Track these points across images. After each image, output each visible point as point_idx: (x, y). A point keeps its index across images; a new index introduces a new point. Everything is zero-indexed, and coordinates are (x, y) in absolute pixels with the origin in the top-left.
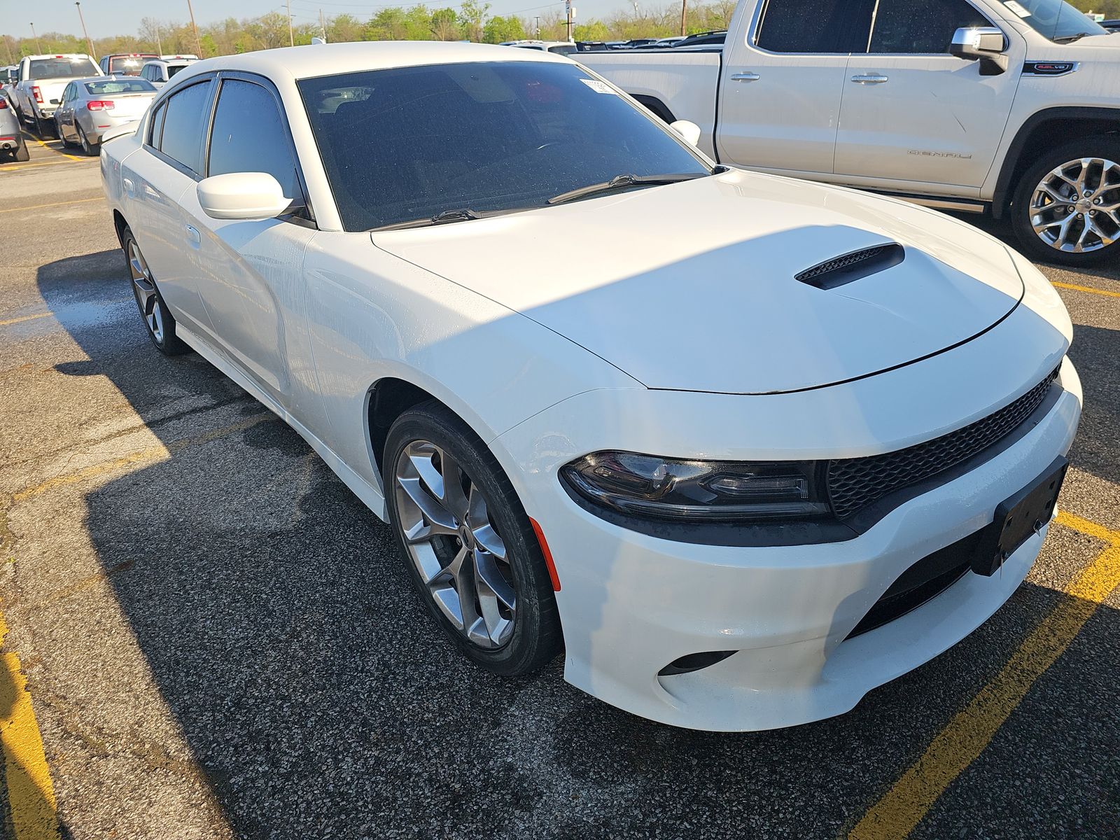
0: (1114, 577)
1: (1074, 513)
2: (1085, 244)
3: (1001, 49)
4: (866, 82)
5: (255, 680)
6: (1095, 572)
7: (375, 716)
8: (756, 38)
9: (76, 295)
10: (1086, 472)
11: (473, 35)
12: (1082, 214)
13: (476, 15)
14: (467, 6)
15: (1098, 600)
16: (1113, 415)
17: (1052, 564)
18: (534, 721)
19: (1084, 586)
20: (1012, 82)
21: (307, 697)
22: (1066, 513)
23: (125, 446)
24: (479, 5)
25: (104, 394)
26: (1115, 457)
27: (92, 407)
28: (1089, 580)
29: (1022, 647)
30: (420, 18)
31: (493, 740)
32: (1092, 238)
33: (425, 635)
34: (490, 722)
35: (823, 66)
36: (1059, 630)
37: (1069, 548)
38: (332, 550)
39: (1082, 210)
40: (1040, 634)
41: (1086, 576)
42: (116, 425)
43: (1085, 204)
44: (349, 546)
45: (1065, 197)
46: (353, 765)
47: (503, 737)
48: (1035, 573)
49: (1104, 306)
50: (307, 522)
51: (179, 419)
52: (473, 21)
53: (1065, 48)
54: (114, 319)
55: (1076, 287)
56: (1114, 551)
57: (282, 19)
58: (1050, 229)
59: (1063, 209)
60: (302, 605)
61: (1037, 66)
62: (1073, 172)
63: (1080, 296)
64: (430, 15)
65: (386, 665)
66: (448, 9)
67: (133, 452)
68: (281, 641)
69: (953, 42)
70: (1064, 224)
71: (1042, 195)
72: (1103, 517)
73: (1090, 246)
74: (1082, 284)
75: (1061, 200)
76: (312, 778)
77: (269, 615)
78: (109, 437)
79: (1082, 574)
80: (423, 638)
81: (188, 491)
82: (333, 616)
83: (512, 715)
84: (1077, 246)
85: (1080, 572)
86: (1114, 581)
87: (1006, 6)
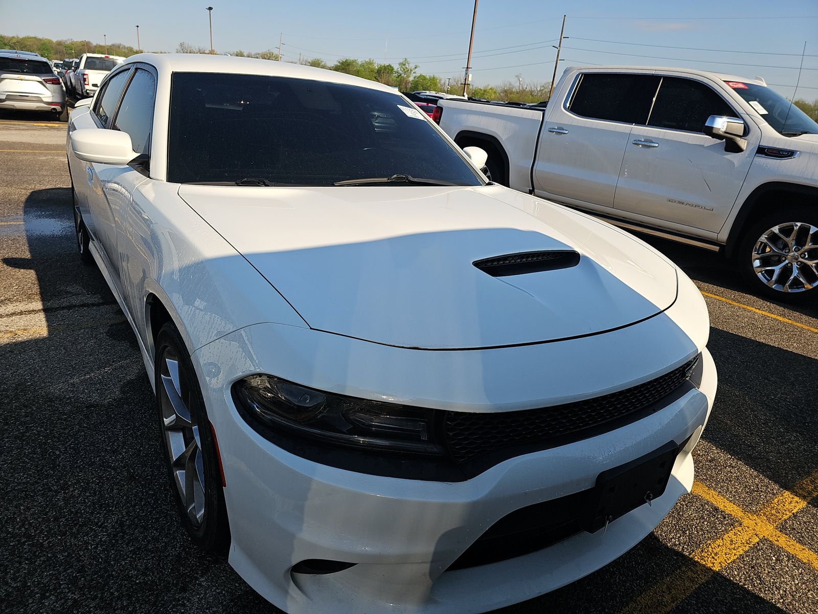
0: (735, 551)
1: (720, 492)
2: (791, 287)
3: (742, 134)
4: (642, 145)
5: (16, 518)
6: (721, 544)
7: (91, 566)
8: (570, 104)
9: (47, 213)
10: (740, 460)
11: (404, 84)
12: (792, 265)
13: (407, 71)
14: (402, 64)
15: (717, 568)
16: (776, 419)
17: (688, 532)
18: (214, 593)
19: (708, 554)
20: (748, 159)
21: (47, 539)
22: (713, 491)
23: (20, 322)
24: (411, 65)
25: (26, 283)
26: (768, 452)
27: (12, 291)
28: (714, 550)
29: (639, 598)
30: (369, 68)
31: (174, 603)
32: (796, 282)
33: (164, 505)
34: (179, 587)
35: (613, 130)
36: (675, 589)
37: (706, 521)
38: (127, 425)
39: (792, 261)
40: (658, 589)
41: (713, 547)
42: (22, 307)
43: (794, 257)
44: (142, 424)
45: (780, 249)
46: (54, 603)
47: (183, 602)
48: (671, 537)
49: (795, 335)
50: (120, 401)
51: (69, 310)
52: (405, 76)
53: (789, 140)
54: (64, 233)
55: (778, 318)
56: (742, 529)
57: (275, 56)
58: (766, 271)
59: (777, 258)
60: (82, 465)
61: (767, 151)
62: (787, 232)
63: (779, 324)
64: (376, 68)
65: (122, 524)
66: (389, 65)
67: (23, 327)
68: (51, 491)
69: (706, 125)
70: (777, 269)
71: (763, 245)
72: (742, 499)
73: (795, 288)
74: (784, 315)
75: (776, 251)
76: (17, 608)
77: (53, 469)
78: (13, 314)
79: (710, 544)
80: (161, 507)
81: (46, 363)
82: (100, 478)
83: (200, 585)
84: (785, 287)
85: (709, 542)
86: (735, 555)
87: (749, 104)
